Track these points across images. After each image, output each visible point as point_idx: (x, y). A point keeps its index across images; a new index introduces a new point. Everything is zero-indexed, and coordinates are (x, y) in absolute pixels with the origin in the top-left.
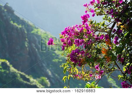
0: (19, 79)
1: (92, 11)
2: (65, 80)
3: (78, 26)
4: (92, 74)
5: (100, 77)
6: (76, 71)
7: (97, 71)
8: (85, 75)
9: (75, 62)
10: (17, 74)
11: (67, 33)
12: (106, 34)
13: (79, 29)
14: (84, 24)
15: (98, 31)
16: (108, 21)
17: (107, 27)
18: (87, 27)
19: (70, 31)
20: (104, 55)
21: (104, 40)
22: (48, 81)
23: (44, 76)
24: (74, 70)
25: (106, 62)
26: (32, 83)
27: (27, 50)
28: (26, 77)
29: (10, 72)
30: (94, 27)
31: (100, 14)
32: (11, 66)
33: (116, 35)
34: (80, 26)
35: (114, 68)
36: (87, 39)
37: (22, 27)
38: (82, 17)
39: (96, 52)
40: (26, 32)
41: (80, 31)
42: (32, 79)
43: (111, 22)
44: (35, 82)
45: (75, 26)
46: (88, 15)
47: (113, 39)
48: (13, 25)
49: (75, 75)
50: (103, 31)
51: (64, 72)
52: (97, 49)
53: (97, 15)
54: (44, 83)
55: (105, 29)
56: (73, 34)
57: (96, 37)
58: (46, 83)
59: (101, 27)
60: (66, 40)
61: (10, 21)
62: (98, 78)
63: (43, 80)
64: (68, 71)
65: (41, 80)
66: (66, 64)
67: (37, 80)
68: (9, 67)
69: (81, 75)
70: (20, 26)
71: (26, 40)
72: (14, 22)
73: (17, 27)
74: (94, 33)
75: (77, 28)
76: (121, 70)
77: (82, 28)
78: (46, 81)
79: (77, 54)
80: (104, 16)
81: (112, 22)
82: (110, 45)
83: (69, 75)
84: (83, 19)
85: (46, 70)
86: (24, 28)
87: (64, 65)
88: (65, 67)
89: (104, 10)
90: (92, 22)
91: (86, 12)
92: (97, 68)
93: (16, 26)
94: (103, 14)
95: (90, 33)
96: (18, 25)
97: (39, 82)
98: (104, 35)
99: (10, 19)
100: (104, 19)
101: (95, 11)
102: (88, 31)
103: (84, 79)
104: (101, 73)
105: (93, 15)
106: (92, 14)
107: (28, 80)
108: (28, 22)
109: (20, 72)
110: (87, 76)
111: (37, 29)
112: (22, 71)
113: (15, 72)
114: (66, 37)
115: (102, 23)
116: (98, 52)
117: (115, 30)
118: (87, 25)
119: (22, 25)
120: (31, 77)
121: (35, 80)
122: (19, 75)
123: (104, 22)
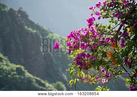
0: (34, 84)
1: (98, 14)
2: (71, 84)
3: (84, 30)
4: (98, 78)
5: (107, 80)
6: (82, 75)
7: (103, 74)
8: (92, 79)
9: (81, 66)
10: (32, 79)
11: (73, 36)
12: (112, 37)
13: (85, 33)
14: (89, 27)
15: (104, 34)
16: (114, 24)
17: (113, 30)
18: (93, 30)
19: (75, 35)
20: (110, 58)
21: (110, 43)
22: (64, 86)
23: (59, 81)
24: (81, 74)
25: (112, 65)
26: (47, 88)
27: (42, 55)
28: (41, 82)
29: (25, 77)
30: (100, 30)
31: (106, 17)
32: (26, 71)
33: (122, 38)
34: (86, 30)
35: (121, 72)
36: (93, 42)
37: (37, 32)
38: (87, 20)
39: (102, 56)
40: (41, 37)
41: (86, 35)
42: (47, 84)
43: (117, 25)
44: (51, 87)
45: (81, 29)
46: (94, 18)
47: (119, 41)
48: (27, 30)
49: (82, 79)
50: (109, 33)
51: (70, 76)
52: (103, 52)
53: (103, 18)
54: (60, 88)
55: (111, 32)
56: (79, 37)
57: (102, 40)
58: (62, 87)
59: (107, 30)
60: (72, 44)
61: (25, 26)
62: (105, 81)
63: (59, 85)
64: (74, 74)
65: (57, 84)
66: (72, 68)
67: (53, 85)
68: (24, 72)
69: (88, 79)
70: (35, 31)
71: (41, 45)
72: (28, 27)
73: (32, 32)
74: (100, 37)
75: (83, 31)
76: (128, 74)
77: (88, 31)
78: (62, 86)
79: (83, 58)
80: (110, 19)
81: (119, 25)
82: (116, 48)
83: (75, 79)
84: (88, 23)
85: (62, 74)
86: (39, 33)
87: (71, 69)
88: (72, 71)
89: (111, 12)
90: (97, 25)
91: (92, 15)
92: (103, 71)
93: (30, 31)
94: (109, 17)
95: (96, 36)
96: (33, 30)
97: (54, 87)
98: (110, 38)
99: (25, 24)
100: (110, 22)
101: (101, 14)
102: (94, 34)
103: (90, 82)
104: (107, 76)
105: (99, 18)
106: (98, 16)
107: (43, 85)
108: (42, 27)
109: (35, 77)
110: (94, 79)
111: (52, 33)
112: (37, 77)
113: (30, 78)
114: (71, 40)
115: (108, 26)
116: (104, 55)
117: (121, 33)
118: (92, 28)
119: (37, 30)
120: (46, 82)
121: (51, 85)
122: (34, 80)
123: (110, 25)
